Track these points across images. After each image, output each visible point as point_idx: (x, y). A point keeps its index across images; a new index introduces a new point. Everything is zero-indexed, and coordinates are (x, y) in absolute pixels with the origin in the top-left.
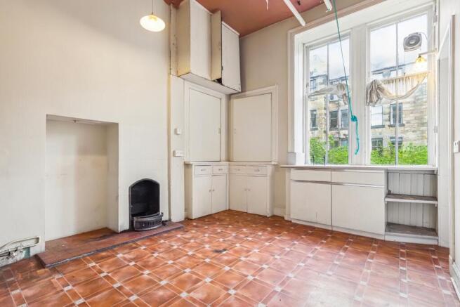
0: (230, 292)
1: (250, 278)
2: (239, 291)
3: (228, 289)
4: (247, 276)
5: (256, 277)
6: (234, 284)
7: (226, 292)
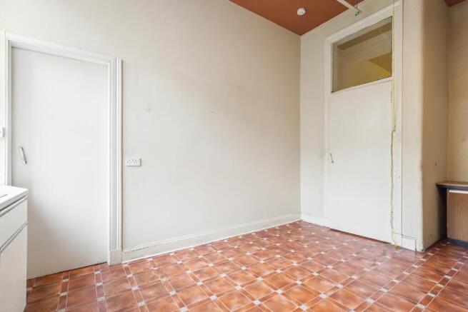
0: (301, 283)
1: (280, 291)
2: (293, 282)
3: (302, 285)
4: (283, 294)
5: (273, 291)
6: (297, 288)
7: (304, 283)
